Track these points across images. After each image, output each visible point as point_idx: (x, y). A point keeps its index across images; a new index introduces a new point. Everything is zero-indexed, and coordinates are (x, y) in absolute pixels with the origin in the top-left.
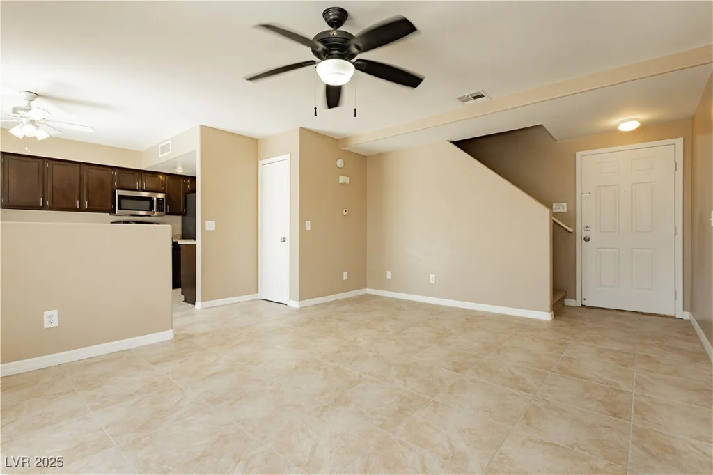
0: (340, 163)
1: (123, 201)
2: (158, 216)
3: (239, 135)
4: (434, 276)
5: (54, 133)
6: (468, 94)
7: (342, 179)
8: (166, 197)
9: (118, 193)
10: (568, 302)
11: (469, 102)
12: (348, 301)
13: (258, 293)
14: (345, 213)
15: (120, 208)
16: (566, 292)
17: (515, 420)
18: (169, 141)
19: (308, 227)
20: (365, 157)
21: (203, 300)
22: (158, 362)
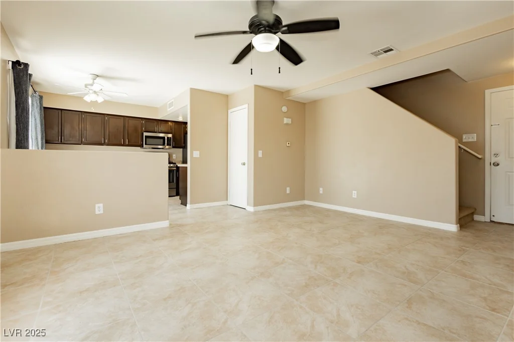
0: (284, 109)
1: (147, 139)
2: (169, 149)
3: (216, 93)
4: (356, 192)
5: (107, 98)
6: (379, 49)
7: (286, 121)
8: (173, 136)
9: (145, 134)
10: (477, 218)
11: (381, 56)
12: (290, 208)
13: (227, 200)
14: (288, 145)
15: (146, 144)
16: (476, 209)
17: (398, 303)
18: (173, 100)
19: (260, 155)
20: (304, 104)
21: (191, 203)
22: (156, 239)
